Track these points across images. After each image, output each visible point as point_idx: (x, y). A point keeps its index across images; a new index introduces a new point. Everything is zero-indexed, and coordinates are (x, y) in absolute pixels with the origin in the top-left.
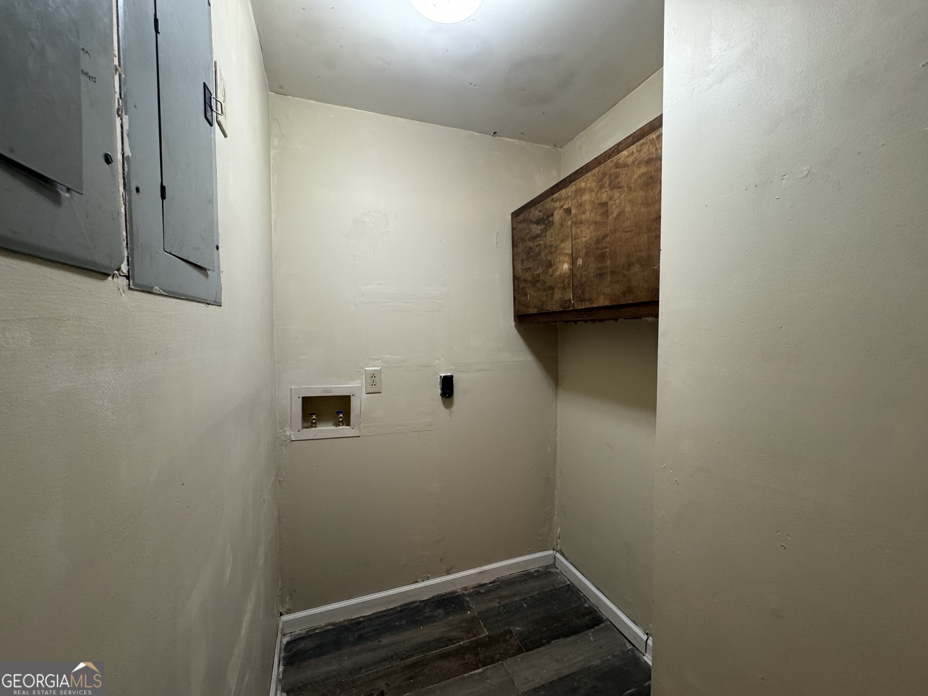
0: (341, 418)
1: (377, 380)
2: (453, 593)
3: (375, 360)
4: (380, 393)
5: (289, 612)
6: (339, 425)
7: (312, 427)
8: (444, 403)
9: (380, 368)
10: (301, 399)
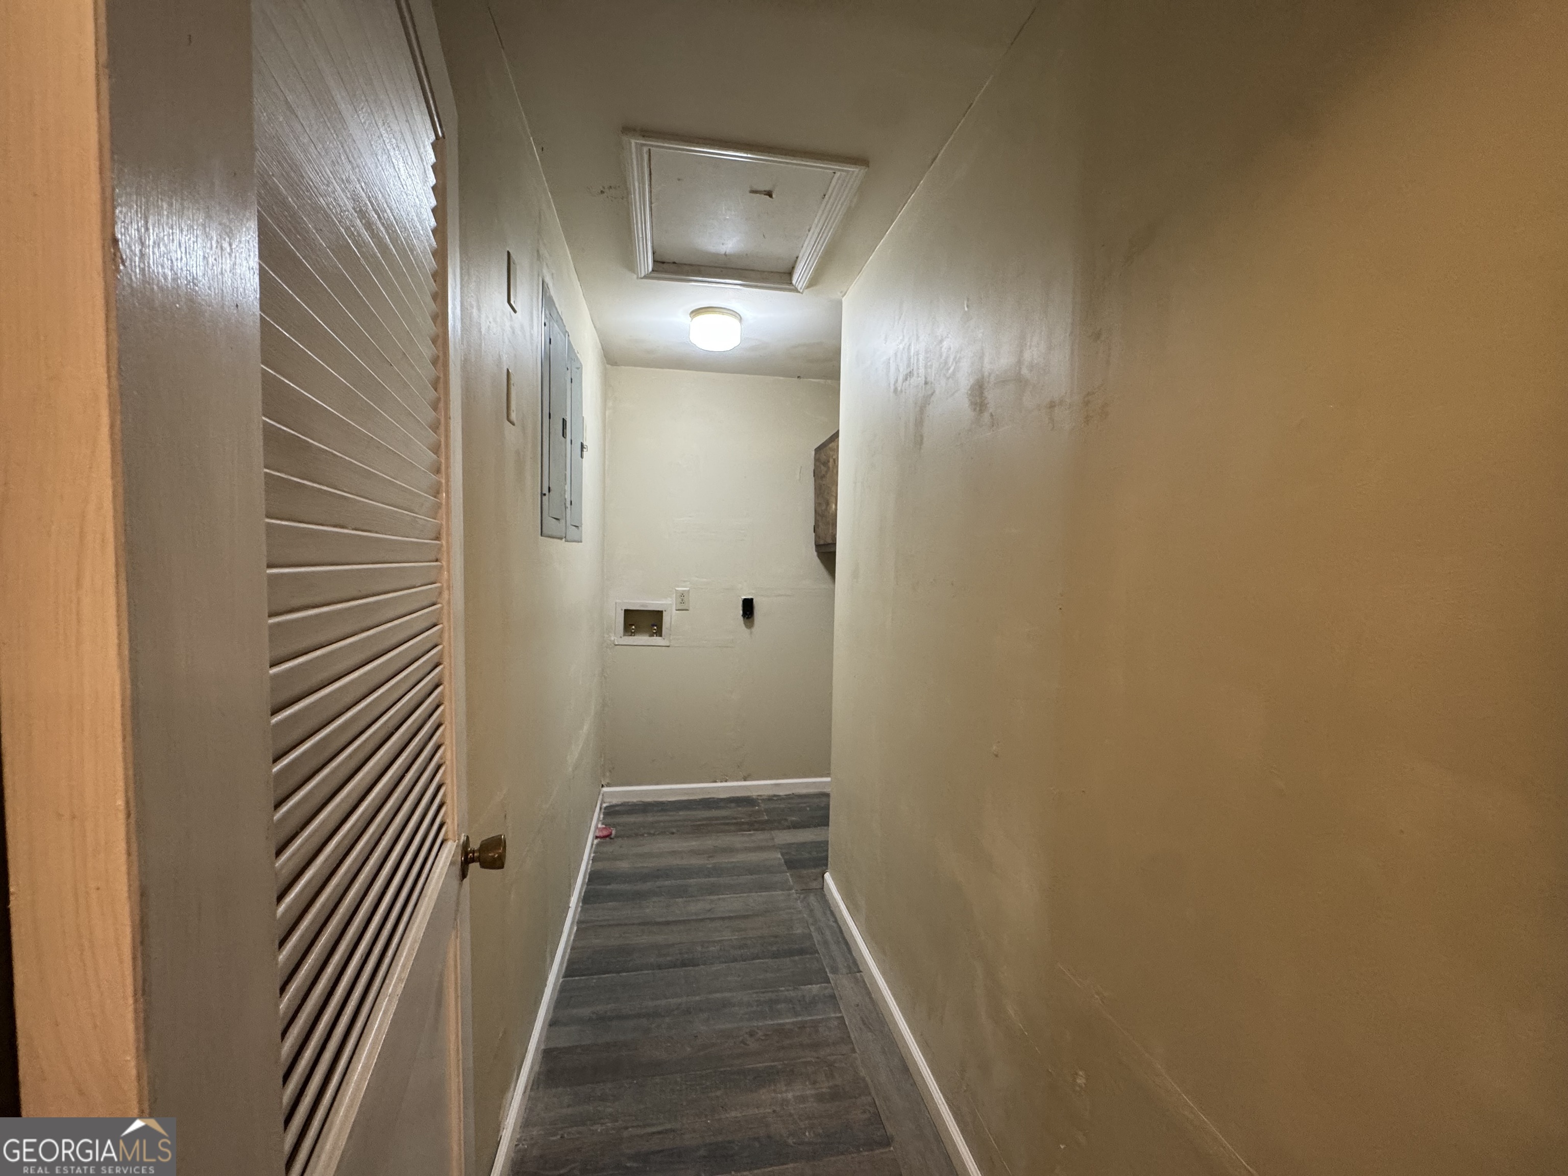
0: (655, 630)
1: (685, 599)
2: (748, 797)
3: (685, 581)
4: (687, 610)
5: (608, 785)
6: (653, 636)
7: (631, 635)
8: (745, 623)
9: (688, 589)
10: (623, 612)
